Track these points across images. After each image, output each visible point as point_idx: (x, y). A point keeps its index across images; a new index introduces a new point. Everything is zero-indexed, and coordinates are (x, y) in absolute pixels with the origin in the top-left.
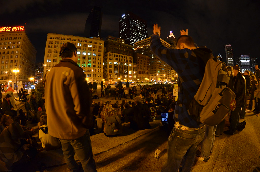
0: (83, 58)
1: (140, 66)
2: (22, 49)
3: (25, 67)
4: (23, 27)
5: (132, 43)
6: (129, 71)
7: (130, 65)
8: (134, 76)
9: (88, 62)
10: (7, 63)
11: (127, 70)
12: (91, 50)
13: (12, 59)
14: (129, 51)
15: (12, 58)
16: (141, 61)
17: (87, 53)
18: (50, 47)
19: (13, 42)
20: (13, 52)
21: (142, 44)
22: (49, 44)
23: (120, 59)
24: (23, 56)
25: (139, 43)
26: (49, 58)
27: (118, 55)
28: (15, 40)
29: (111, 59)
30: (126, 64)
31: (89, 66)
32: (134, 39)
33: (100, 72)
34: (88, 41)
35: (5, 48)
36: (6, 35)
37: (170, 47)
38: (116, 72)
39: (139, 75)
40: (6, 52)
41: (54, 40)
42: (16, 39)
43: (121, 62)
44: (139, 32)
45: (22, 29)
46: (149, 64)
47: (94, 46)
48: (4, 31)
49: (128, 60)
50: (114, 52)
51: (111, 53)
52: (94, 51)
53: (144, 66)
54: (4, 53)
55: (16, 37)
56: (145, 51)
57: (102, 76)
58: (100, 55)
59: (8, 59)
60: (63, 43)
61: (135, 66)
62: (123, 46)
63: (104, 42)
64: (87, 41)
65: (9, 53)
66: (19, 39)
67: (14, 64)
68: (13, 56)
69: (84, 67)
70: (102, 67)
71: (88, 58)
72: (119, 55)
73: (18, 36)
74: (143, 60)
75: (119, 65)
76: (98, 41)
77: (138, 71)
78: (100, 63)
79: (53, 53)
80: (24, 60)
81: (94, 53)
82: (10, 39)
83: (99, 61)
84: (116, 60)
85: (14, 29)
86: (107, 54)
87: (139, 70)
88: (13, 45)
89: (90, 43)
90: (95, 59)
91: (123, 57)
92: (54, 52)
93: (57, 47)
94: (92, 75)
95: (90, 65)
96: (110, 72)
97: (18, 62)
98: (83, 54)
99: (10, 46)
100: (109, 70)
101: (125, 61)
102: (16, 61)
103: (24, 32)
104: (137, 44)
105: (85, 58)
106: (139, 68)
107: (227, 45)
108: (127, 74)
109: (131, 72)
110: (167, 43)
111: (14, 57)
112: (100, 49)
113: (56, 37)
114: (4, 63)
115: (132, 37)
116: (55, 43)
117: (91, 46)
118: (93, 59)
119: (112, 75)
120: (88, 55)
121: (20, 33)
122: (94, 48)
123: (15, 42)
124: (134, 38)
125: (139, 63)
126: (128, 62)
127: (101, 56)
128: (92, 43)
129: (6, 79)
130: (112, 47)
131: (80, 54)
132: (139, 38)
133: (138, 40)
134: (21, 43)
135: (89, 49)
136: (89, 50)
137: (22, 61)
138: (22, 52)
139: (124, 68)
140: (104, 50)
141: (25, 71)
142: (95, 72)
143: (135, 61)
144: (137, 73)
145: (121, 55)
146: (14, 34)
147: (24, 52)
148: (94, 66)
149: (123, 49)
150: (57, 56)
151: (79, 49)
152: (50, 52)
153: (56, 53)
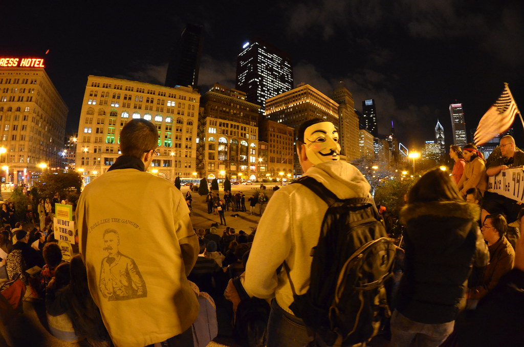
1: (274, 147)
2: (37, 104)
4: (42, 60)
5: (261, 100)
6: (251, 157)
7: (253, 145)
8: (261, 168)
9: (166, 137)
10: (6, 130)
11: (247, 154)
12: (173, 112)
13: (16, 123)
14: (250, 117)
15: (16, 120)
16: (276, 136)
17: (164, 119)
19: (21, 89)
20: (19, 109)
21: (280, 102)
22: (91, 97)
23: (231, 132)
24: (38, 118)
25: (276, 99)
26: (89, 125)
27: (227, 124)
28: (24, 86)
30: (244, 141)
31: (168, 145)
32: (266, 92)
33: (190, 157)
34: (167, 95)
35: (5, 100)
36: (9, 74)
37: (337, 108)
38: (222, 158)
39: (271, 165)
40: (6, 108)
41: (100, 90)
42: (26, 83)
43: (234, 137)
44: (276, 77)
45: (39, 64)
46: (292, 144)
47: (180, 103)
48: (5, 65)
50: (221, 118)
51: (212, 119)
52: (179, 113)
53: (282, 148)
54: (2, 109)
55: (27, 80)
56: (285, 116)
57: (194, 165)
58: (190, 123)
59: (7, 122)
60: (118, 96)
61: (263, 147)
62: (238, 106)
63: (200, 96)
64: (165, 93)
65: (11, 111)
66: (31, 83)
67: (18, 133)
68: (19, 116)
70: (194, 147)
71: (167, 129)
72: (230, 123)
73: (31, 77)
74: (279, 134)
75: (229, 145)
76: (188, 95)
77: (269, 157)
78: (190, 139)
79: (96, 115)
80: (41, 127)
82: (14, 83)
83: (188, 136)
84: (224, 133)
85: (24, 63)
86: (206, 122)
87: (272, 155)
88: (21, 94)
89: (172, 97)
90: (181, 130)
91: (238, 129)
92: (100, 114)
93: (104, 103)
94: (173, 164)
95: (169, 142)
96: (210, 159)
97: (28, 129)
98: (156, 120)
99: (15, 97)
100: (210, 154)
101: (242, 135)
102: (23, 128)
103: (41, 71)
104: (271, 101)
105: (160, 128)
106: (271, 150)
107: (453, 105)
108: (246, 162)
109: (254, 158)
110: (332, 101)
111: (20, 119)
112: (191, 111)
113: (104, 84)
115: (262, 88)
116: (102, 96)
117: (173, 105)
118: (177, 130)
119: (214, 164)
120: (167, 121)
121: (36, 72)
123: (25, 89)
124: (266, 89)
125: (271, 141)
127: (192, 125)
128: (175, 97)
129: (3, 161)
130: (216, 107)
133: (274, 94)
134: (36, 93)
135: (169, 109)
136: (168, 112)
137: (36, 127)
138: (37, 110)
139: (239, 150)
140: (199, 114)
141: (42, 148)
142: (180, 156)
143: (263, 137)
144: (266, 161)
145: (234, 123)
146: (25, 72)
147: (40, 109)
148: (178, 146)
149: (238, 112)
150: (105, 123)
151: (149, 108)
152: (90, 112)
153: (103, 117)
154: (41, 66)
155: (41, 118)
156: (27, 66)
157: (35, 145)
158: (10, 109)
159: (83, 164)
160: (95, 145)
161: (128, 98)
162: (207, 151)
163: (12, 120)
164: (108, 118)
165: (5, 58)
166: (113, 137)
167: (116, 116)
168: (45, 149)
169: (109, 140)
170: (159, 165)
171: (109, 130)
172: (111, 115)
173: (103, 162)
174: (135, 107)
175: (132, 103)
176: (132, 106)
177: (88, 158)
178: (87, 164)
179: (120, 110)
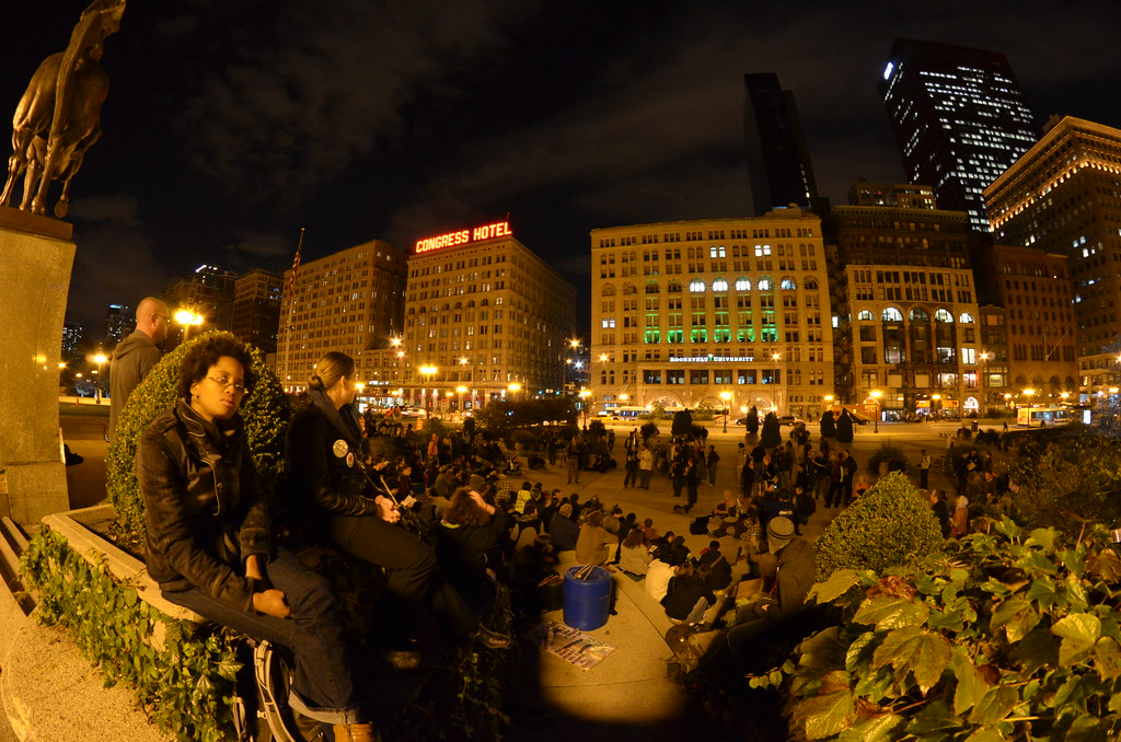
0: (740, 304)
1: (1021, 317)
2: (514, 290)
3: (533, 344)
4: (506, 224)
5: (972, 193)
6: (964, 351)
7: (965, 318)
8: (992, 377)
9: (764, 321)
10: (469, 334)
11: (954, 345)
12: (769, 268)
13: (484, 323)
14: (948, 246)
15: (483, 318)
16: (1020, 286)
17: (755, 284)
18: (608, 276)
19: (483, 273)
20: (485, 303)
21: (1018, 187)
22: (604, 267)
23: (908, 291)
24: (520, 312)
25: (1005, 184)
26: (609, 314)
27: (896, 274)
28: (486, 268)
29: (865, 298)
30: (942, 311)
31: (770, 339)
32: (979, 170)
33: (820, 360)
35: (462, 293)
36: (459, 255)
38: (894, 357)
39: (1018, 370)
40: (464, 303)
41: (618, 251)
42: (490, 263)
43: (917, 303)
44: (989, 123)
45: (502, 231)
47: (780, 246)
48: (450, 244)
49: (949, 292)
50: (878, 263)
51: (860, 268)
52: (783, 268)
53: (1042, 316)
54: (459, 305)
55: (490, 258)
56: (1040, 223)
57: (829, 378)
58: (811, 286)
59: (471, 323)
60: (654, 256)
61: (992, 320)
62: (912, 225)
63: (820, 222)
64: (744, 231)
65: (474, 306)
66: (498, 261)
67: (490, 336)
68: (487, 313)
69: (749, 341)
70: (828, 337)
71: (763, 304)
72: (901, 270)
73: (494, 253)
74: (1029, 279)
75: (907, 324)
76: (793, 225)
77: (1011, 346)
78: (818, 321)
79: (619, 294)
80: (528, 324)
81: (783, 279)
82: (471, 266)
83: (811, 313)
84: (893, 297)
85: (479, 234)
86: (846, 277)
87: (1015, 340)
88: (484, 280)
89: (761, 236)
90: (794, 304)
91: (923, 282)
92: (626, 293)
93: (632, 274)
94: (784, 376)
95: (773, 331)
96: (865, 362)
97: (505, 331)
98: (738, 289)
99: (475, 286)
100: (863, 349)
101: (935, 297)
102: (497, 329)
103: (509, 239)
104: (996, 191)
105: (748, 304)
106: (1013, 326)
108: (954, 365)
109: (972, 352)
111: (491, 317)
112: (808, 258)
113: (622, 239)
114: (459, 335)
115: (966, 164)
116: (625, 260)
117: (768, 251)
118: (786, 304)
119: (876, 373)
120: (761, 288)
121: (501, 244)
122: (782, 258)
123: (489, 272)
124: (977, 163)
125: (1011, 302)
126: (951, 300)
128: (767, 236)
129: (467, 378)
130: (863, 239)
131: (726, 289)
132: (1003, 157)
133: (998, 169)
134: (508, 275)
135: (762, 262)
136: (760, 268)
137: (520, 326)
138: (516, 301)
139: (933, 334)
140: (829, 261)
141: (533, 357)
142: (798, 360)
143: (988, 295)
144: (1004, 359)
145: (911, 269)
146: (483, 247)
147: (522, 299)
148: (792, 337)
149: (915, 240)
150: (638, 307)
151: (719, 269)
152: (609, 292)
153: (633, 296)
154: (507, 232)
155: (527, 311)
156: (484, 237)
157: (519, 354)
158: (472, 304)
159: (604, 381)
160: (625, 348)
161: (673, 256)
162: (858, 345)
163: (477, 319)
164: (643, 298)
165: (447, 234)
166: (657, 332)
167: (657, 292)
168: (539, 359)
169: (649, 337)
170: (755, 382)
171: (648, 319)
172: (647, 292)
173: (640, 377)
174: (692, 271)
175: (684, 263)
176: (685, 268)
177: (612, 372)
178: (612, 382)
179: (663, 280)
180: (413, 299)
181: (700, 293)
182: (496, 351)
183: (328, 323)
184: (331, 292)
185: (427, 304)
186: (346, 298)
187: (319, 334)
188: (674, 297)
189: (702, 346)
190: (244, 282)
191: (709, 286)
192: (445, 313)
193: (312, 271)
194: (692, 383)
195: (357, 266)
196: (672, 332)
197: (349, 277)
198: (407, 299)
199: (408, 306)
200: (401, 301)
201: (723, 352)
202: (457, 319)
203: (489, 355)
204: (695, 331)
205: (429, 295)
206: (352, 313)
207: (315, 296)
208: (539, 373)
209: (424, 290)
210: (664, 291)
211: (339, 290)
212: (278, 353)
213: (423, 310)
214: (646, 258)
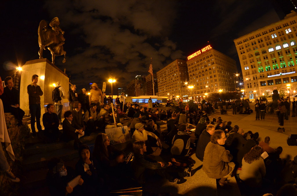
0: (287, 53)
2: (217, 64)
3: (226, 79)
4: (210, 46)
9: (296, 57)
10: (207, 79)
12: (293, 37)
13: (211, 75)
17: (289, 44)
18: (243, 53)
19: (207, 61)
20: (210, 69)
22: (241, 50)
24: (220, 70)
26: (246, 65)
28: (208, 59)
34: (282, 26)
35: (203, 68)
36: (199, 57)
40: (204, 70)
41: (243, 44)
42: (208, 57)
47: (294, 28)
48: (196, 55)
54: (203, 71)
55: (208, 56)
59: (207, 76)
60: (255, 43)
64: (280, 26)
65: (207, 71)
66: (211, 57)
67: (213, 78)
69: (292, 65)
71: (294, 51)
73: (209, 54)
76: (295, 18)
79: (248, 58)
80: (223, 73)
82: (203, 60)
85: (203, 50)
88: (208, 63)
89: (286, 26)
92: (250, 57)
93: (250, 50)
97: (217, 76)
98: (284, 47)
99: (206, 65)
102: (215, 76)
103: (212, 50)
105: (289, 52)
111: (212, 73)
113: (244, 40)
114: (205, 80)
116: (246, 47)
117: (290, 31)
120: (292, 45)
121: (209, 52)
122: (296, 32)
123: (209, 60)
128: (288, 25)
131: (280, 48)
134: (214, 60)
135: (289, 35)
136: (289, 38)
137: (221, 74)
138: (218, 67)
141: (227, 83)
146: (205, 54)
147: (220, 66)
150: (254, 61)
151: (276, 42)
152: (244, 58)
153: (252, 58)
154: (210, 48)
155: (222, 69)
156: (205, 51)
157: (222, 82)
158: (206, 70)
159: (248, 87)
160: (253, 75)
161: (261, 41)
163: (209, 74)
164: (255, 58)
165: (195, 53)
166: (262, 68)
167: (259, 54)
168: (229, 83)
169: (260, 70)
171: (258, 64)
172: (256, 55)
173: (259, 84)
174: (268, 45)
175: (264, 43)
176: (265, 45)
177: (250, 84)
178: (251, 87)
179: (259, 50)
180: (190, 72)
181: (272, 52)
182: (216, 82)
183: (170, 83)
184: (169, 75)
185: (194, 73)
186: (173, 76)
187: (168, 86)
188: (265, 55)
189: (277, 70)
190: (147, 77)
191: (274, 48)
192: (200, 74)
193: (163, 71)
194: (276, 84)
195: (174, 67)
196: (267, 67)
197: (173, 70)
198: (189, 73)
199: (189, 74)
200: (187, 73)
201: (284, 71)
202: (203, 75)
203: (214, 84)
204: (274, 65)
205: (194, 70)
206: (175, 79)
207: (165, 77)
208: (229, 88)
209: (193, 69)
210: (261, 54)
211: (171, 74)
212: (159, 92)
213: (194, 75)
214: (253, 44)
